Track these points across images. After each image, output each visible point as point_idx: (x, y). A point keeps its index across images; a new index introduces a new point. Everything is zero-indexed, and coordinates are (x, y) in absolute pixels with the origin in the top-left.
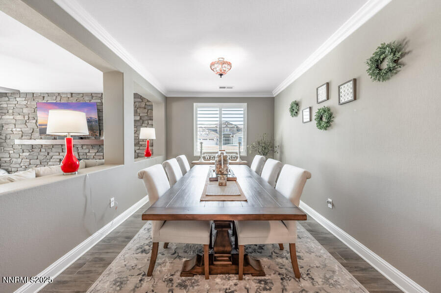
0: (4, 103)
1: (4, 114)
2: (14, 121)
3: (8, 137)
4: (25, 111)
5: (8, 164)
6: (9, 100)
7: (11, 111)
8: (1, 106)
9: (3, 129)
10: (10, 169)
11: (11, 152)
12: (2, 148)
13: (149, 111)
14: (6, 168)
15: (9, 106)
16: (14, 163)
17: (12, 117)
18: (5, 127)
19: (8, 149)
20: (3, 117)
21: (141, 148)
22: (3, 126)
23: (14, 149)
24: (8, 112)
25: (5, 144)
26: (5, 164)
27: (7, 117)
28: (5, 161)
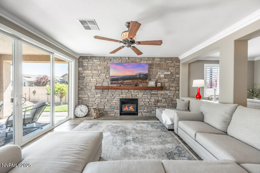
0: (85, 63)
1: (85, 70)
2: (92, 75)
3: (88, 84)
4: (99, 68)
5: (87, 102)
6: (89, 61)
7: (89, 68)
8: (84, 65)
9: (85, 79)
10: (88, 105)
11: (89, 94)
12: (84, 91)
13: (177, 69)
14: (86, 104)
15: (89, 64)
16: (90, 101)
17: (90, 72)
18: (86, 78)
19: (88, 92)
20: (85, 72)
21: (171, 92)
22: (84, 78)
23: (91, 92)
24: (88, 69)
25: (85, 89)
26: (85, 102)
27: (88, 72)
28: (85, 100)
